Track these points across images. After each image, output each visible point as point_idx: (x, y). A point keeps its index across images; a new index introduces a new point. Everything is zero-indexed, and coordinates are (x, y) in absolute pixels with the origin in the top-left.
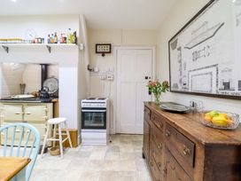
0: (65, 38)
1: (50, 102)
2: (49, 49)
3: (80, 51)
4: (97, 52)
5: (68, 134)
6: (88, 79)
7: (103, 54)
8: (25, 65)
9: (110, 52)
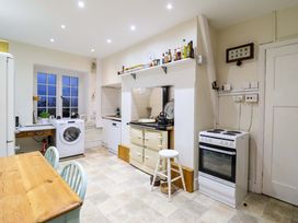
0: (179, 54)
1: (165, 130)
2: (165, 69)
3: (199, 65)
4: (228, 61)
5: (181, 172)
6: (214, 102)
7: (239, 62)
8: (151, 89)
9: (252, 57)
